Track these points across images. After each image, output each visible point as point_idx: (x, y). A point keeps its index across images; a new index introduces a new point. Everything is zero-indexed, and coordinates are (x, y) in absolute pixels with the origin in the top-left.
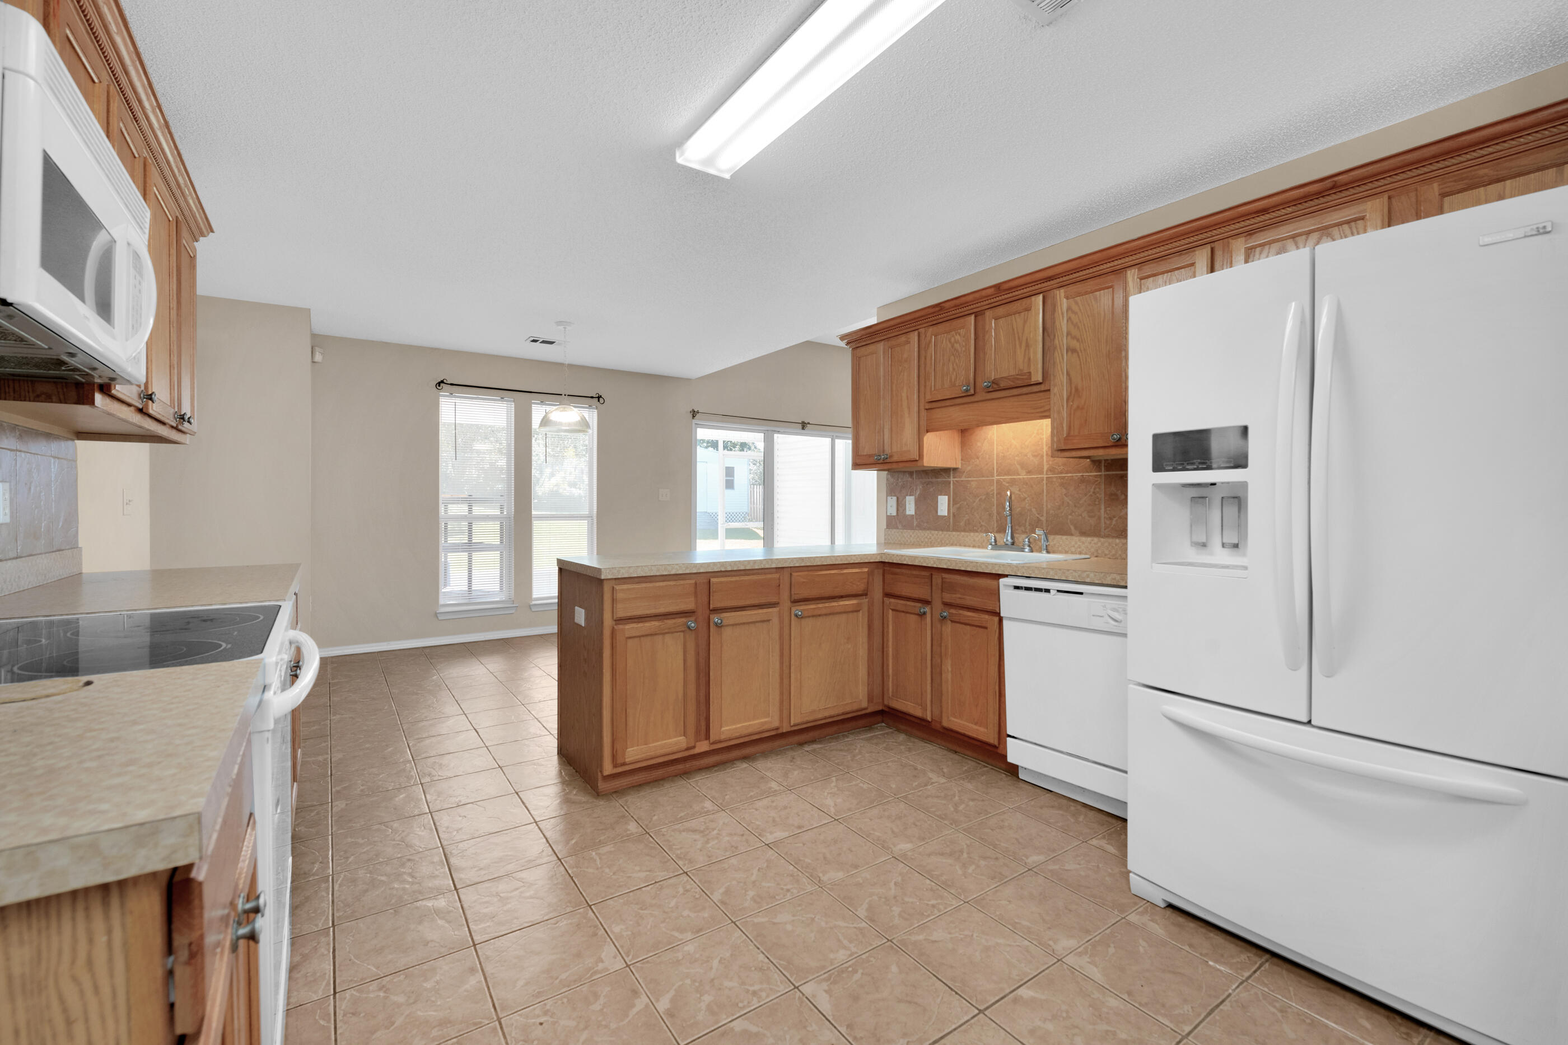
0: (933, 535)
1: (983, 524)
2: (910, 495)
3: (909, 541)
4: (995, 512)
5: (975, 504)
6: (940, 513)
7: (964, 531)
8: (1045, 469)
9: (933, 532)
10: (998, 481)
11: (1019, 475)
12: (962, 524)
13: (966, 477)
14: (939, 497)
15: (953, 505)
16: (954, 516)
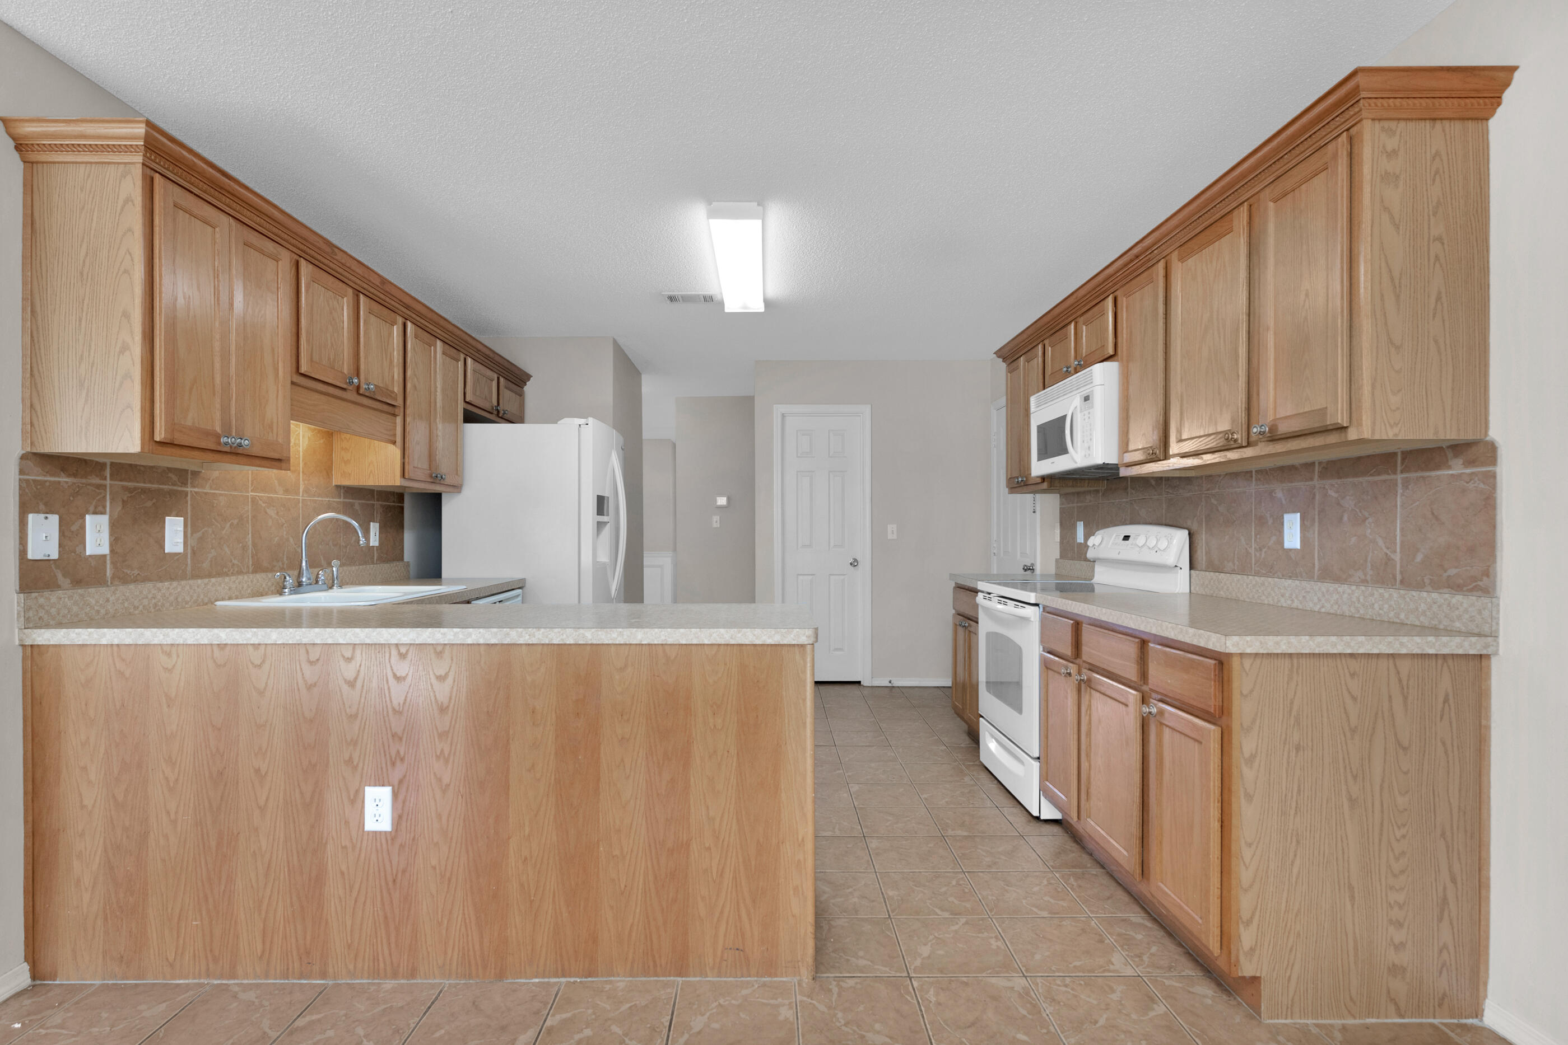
0: (159, 590)
1: (236, 562)
2: (95, 513)
3: (103, 611)
4: (250, 543)
5: (224, 532)
6: (169, 548)
7: (210, 576)
8: (301, 490)
9: (160, 585)
10: (254, 499)
11: (276, 493)
12: (206, 565)
13: (211, 488)
14: (167, 518)
15: (192, 534)
16: (194, 552)
